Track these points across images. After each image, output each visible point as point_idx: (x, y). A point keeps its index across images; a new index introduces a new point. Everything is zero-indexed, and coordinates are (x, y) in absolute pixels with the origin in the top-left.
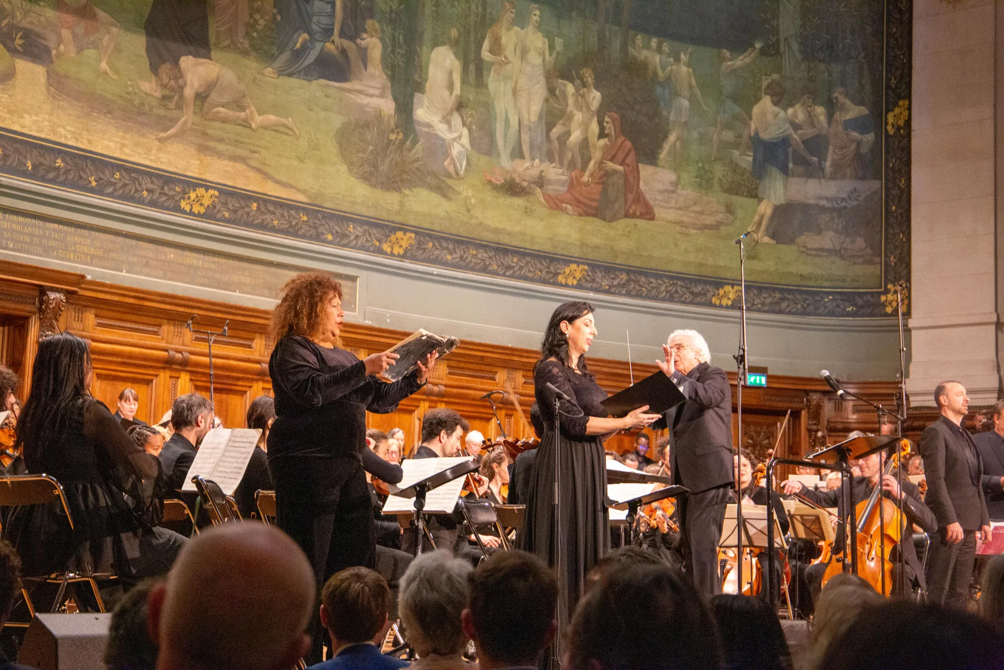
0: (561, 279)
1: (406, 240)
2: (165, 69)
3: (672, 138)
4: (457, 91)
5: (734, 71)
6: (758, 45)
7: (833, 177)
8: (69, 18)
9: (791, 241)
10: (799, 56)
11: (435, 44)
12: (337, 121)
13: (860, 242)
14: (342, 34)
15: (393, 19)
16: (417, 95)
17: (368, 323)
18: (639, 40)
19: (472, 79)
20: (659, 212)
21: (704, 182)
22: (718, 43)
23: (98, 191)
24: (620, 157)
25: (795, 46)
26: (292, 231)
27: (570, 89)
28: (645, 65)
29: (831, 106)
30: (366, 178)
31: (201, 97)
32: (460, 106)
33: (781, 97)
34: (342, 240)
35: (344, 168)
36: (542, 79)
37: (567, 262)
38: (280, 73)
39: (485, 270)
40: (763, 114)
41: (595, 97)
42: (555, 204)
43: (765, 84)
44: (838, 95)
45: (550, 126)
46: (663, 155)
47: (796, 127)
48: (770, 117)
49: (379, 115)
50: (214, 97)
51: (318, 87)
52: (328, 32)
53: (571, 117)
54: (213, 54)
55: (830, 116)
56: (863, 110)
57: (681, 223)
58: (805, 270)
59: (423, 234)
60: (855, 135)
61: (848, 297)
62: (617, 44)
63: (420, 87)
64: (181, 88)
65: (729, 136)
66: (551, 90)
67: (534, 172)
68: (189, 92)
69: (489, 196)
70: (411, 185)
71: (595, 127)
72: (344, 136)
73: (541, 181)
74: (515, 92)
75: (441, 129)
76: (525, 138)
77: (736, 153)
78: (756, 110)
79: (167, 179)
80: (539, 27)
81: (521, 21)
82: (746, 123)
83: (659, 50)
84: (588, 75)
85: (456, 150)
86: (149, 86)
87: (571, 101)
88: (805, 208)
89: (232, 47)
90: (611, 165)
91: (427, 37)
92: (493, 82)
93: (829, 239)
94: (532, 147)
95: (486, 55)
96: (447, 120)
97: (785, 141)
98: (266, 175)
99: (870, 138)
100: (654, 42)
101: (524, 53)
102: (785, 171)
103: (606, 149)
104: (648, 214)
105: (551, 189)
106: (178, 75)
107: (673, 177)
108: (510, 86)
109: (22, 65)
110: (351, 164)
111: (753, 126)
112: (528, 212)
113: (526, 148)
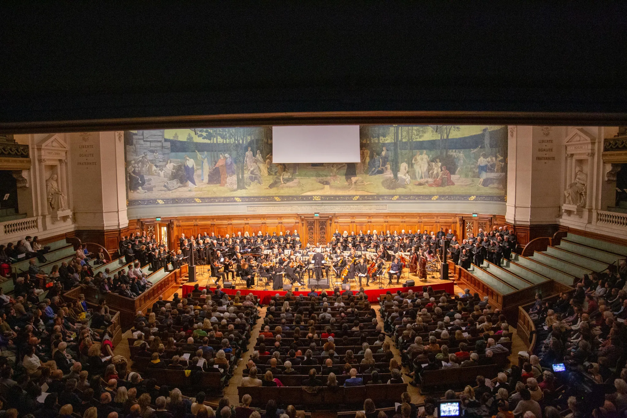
0: (432, 199)
1: (396, 197)
2: (349, 180)
3: (459, 169)
4: (407, 170)
5: (474, 153)
6: (479, 146)
7: (496, 172)
8: (332, 177)
9: (487, 186)
10: (489, 147)
11: (402, 162)
12: (382, 180)
13: (501, 186)
14: (382, 166)
15: (392, 161)
16: (398, 173)
17: (389, 212)
18: (450, 151)
19: (410, 167)
20: (455, 183)
21: (467, 176)
22: (470, 148)
23: (339, 200)
24: (446, 174)
25: (488, 145)
26: (374, 200)
27: (434, 164)
28: (452, 155)
29: (496, 157)
30: (388, 188)
31: (355, 183)
32: (408, 172)
33: (485, 156)
34: (383, 199)
35: (383, 188)
36: (427, 164)
37: (434, 196)
38: (370, 175)
39: (415, 200)
40: (481, 160)
41: (440, 164)
42: (431, 186)
43: (481, 154)
44: (498, 155)
45: (429, 172)
46: (457, 172)
47: (488, 162)
48: (482, 161)
49: (390, 177)
50: (358, 182)
51: (378, 176)
52: (379, 167)
53: (434, 169)
54: (357, 175)
55: (496, 159)
56: (502, 158)
57: (461, 185)
58: (490, 192)
59: (400, 196)
60: (501, 163)
61: (499, 197)
62: (445, 153)
63: (399, 171)
64: (352, 183)
65: (473, 166)
66: (429, 165)
67: (426, 181)
68: (353, 182)
69: (415, 187)
70: (398, 188)
71: (440, 170)
72: (383, 183)
73: (427, 182)
74: (420, 167)
75: (404, 177)
76: (423, 175)
77: (474, 169)
78: (479, 160)
79: (350, 196)
80: (426, 154)
81: (421, 154)
82: (477, 163)
83: (455, 152)
84: (438, 160)
85: (407, 180)
86: (346, 183)
87: (434, 166)
88: (491, 179)
89: (361, 173)
90: (444, 176)
91: (400, 162)
92: (415, 166)
93: (496, 185)
94: (425, 176)
95: (413, 162)
96: (405, 175)
97: (486, 166)
98: (368, 192)
99: (503, 164)
100: (454, 150)
101: (422, 159)
102: (486, 171)
103: (443, 173)
104: (453, 184)
105: (430, 183)
106: (351, 180)
107: (459, 176)
108: (419, 167)
109: (325, 186)
110: (385, 187)
111: (478, 163)
112: (424, 188)
113: (423, 177)
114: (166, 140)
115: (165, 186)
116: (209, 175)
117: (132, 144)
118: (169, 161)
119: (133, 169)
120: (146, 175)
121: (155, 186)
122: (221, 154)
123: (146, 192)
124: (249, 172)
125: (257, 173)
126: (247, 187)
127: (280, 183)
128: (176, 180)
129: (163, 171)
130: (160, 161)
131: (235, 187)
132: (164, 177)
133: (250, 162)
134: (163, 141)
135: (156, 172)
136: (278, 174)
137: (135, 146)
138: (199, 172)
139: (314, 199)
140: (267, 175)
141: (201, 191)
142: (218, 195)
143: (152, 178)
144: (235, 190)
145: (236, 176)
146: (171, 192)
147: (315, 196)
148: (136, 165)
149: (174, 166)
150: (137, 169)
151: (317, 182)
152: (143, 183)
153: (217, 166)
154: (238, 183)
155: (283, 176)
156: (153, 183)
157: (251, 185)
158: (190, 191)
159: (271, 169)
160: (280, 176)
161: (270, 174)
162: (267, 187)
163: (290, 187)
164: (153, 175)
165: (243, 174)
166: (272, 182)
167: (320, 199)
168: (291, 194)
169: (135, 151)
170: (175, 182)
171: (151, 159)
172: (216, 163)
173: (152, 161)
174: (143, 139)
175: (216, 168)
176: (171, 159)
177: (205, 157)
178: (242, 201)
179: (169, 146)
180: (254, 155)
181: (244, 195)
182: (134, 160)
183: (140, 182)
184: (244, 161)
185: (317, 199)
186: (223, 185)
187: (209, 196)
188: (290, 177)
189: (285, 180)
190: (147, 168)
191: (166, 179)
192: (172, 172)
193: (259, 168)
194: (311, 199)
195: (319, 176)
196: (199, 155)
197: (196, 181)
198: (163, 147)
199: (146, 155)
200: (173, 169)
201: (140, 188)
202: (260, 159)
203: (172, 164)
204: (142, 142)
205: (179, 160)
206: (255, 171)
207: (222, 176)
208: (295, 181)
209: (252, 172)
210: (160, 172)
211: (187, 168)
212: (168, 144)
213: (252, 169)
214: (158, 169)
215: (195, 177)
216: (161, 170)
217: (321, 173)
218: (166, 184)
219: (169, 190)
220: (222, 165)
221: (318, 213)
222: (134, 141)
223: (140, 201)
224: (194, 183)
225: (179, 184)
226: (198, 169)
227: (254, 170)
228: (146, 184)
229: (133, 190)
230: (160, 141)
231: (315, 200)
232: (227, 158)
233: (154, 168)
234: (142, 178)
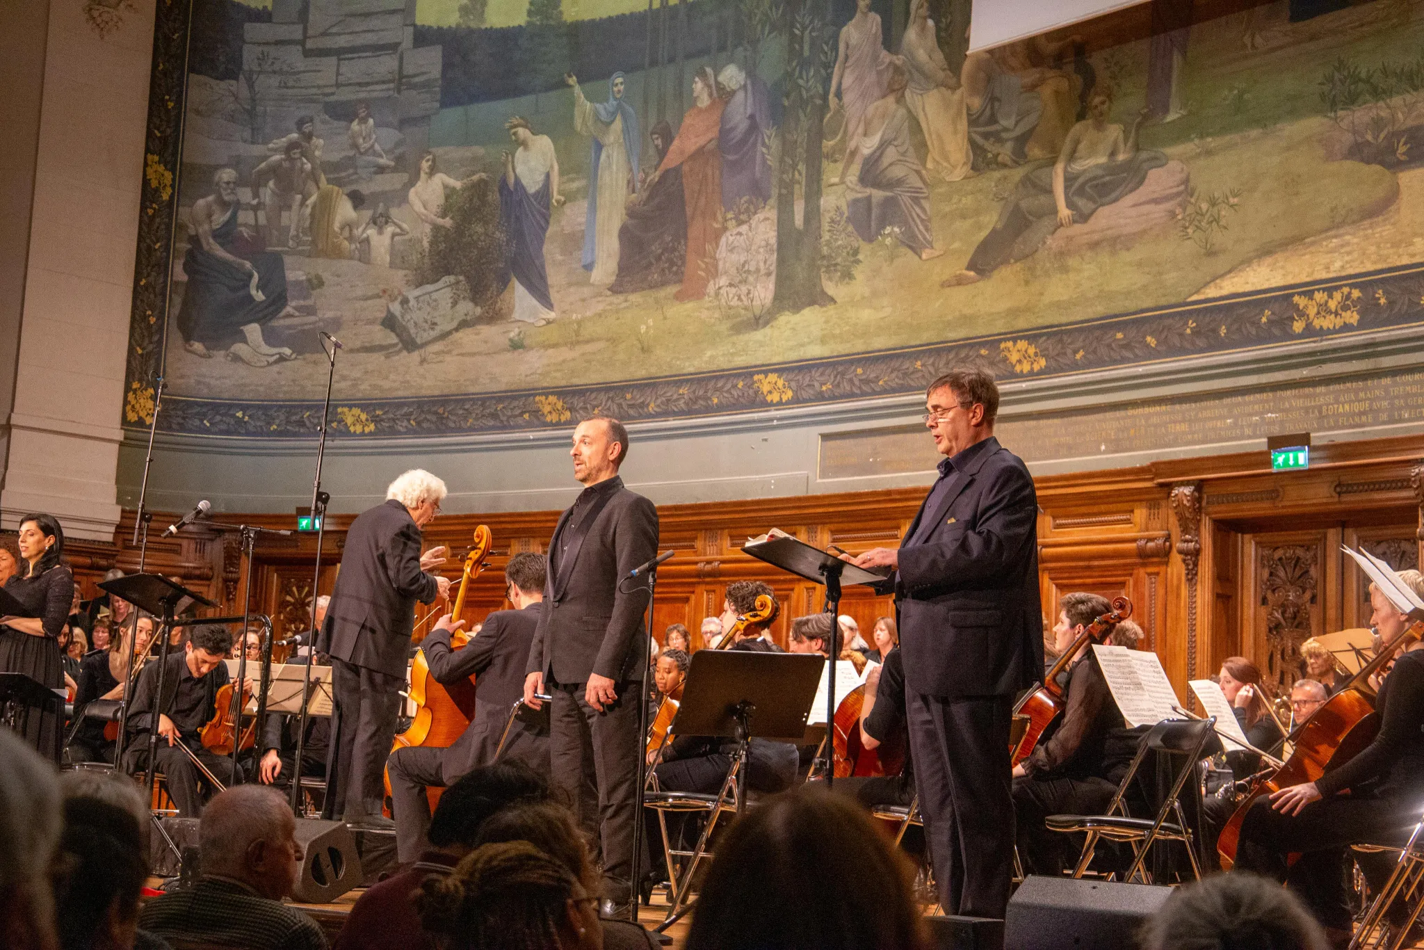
114: (423, 37)
115: (390, 322)
116: (624, 232)
117: (232, 72)
118: (425, 165)
119: (220, 218)
120: (294, 252)
121: (337, 324)
122: (703, 75)
123: (282, 359)
124: (855, 169)
125: (898, 172)
126: (830, 288)
127: (1047, 222)
128: (452, 278)
129: (390, 229)
130: (381, 170)
131: (764, 292)
132: (392, 265)
133: (863, 96)
134: (407, 42)
135: (351, 239)
136: (1035, 152)
137: (251, 86)
138: (572, 217)
139: (1298, 326)
140: (958, 174)
141: (573, 344)
142: (667, 361)
143: (326, 276)
144: (759, 321)
145: (773, 214)
146: (416, 356)
147: (1307, 289)
148: (245, 195)
149: (449, 193)
150: (245, 217)
151: (1330, 157)
152: (277, 301)
153: (671, 160)
154: (781, 262)
155: (1072, 157)
156: (328, 306)
157: (858, 272)
158: (516, 346)
159: (993, 120)
160: (1052, 162)
161: (981, 161)
162: (958, 267)
163: (1115, 243)
164: (336, 253)
165: (814, 190)
166: (991, 220)
167: (1352, 317)
168: (1119, 306)
169: (252, 113)
170: (442, 291)
171: (335, 157)
172: (668, 137)
173: (331, 168)
174: (302, 43)
175: (666, 173)
176: (439, 151)
177: (614, 114)
178: (797, 401)
179: (436, 72)
180: (890, 40)
181: (816, 351)
182: (236, 163)
183: (259, 296)
184: (825, 97)
185: (1327, 323)
186: (699, 294)
187: (615, 376)
188: (1121, 157)
189: (1081, 192)
190: (308, 210)
191: (398, 278)
192: (436, 228)
193: (915, 127)
194: (1281, 328)
195: (1352, 100)
196: (584, 106)
197: (555, 277)
198: (401, 80)
199: (309, 137)
200: (444, 216)
201: (253, 331)
202: (922, 55)
203: (440, 178)
204: (294, 57)
205: (480, 151)
206: (891, 154)
207: (695, 231)
208: (1160, 180)
209: (871, 174)
210: (371, 232)
211: (512, 195)
212: (429, 62)
213: (868, 146)
214: (367, 214)
215: (551, 252)
216: (379, 221)
217: (1365, 64)
218: (396, 308)
219: (410, 345)
220: (700, 152)
221: (1301, 440)
222: (249, 55)
223: (244, 408)
224: (541, 292)
225: (466, 308)
226: (570, 197)
227: (883, 145)
228: (289, 309)
229: (201, 340)
230: (393, 47)
231: (1310, 332)
232: (734, 92)
233: (345, 210)
234: (272, 269)
